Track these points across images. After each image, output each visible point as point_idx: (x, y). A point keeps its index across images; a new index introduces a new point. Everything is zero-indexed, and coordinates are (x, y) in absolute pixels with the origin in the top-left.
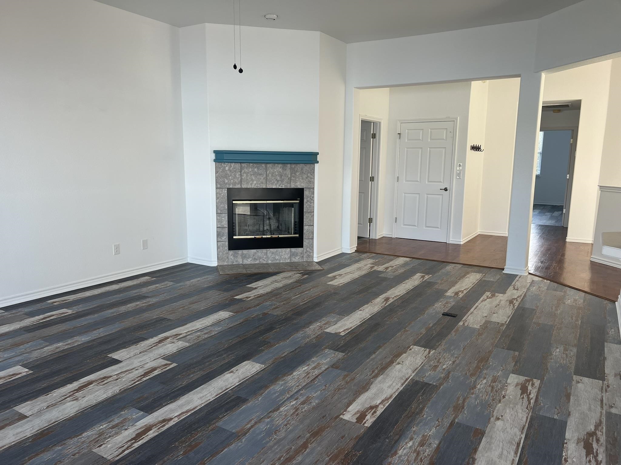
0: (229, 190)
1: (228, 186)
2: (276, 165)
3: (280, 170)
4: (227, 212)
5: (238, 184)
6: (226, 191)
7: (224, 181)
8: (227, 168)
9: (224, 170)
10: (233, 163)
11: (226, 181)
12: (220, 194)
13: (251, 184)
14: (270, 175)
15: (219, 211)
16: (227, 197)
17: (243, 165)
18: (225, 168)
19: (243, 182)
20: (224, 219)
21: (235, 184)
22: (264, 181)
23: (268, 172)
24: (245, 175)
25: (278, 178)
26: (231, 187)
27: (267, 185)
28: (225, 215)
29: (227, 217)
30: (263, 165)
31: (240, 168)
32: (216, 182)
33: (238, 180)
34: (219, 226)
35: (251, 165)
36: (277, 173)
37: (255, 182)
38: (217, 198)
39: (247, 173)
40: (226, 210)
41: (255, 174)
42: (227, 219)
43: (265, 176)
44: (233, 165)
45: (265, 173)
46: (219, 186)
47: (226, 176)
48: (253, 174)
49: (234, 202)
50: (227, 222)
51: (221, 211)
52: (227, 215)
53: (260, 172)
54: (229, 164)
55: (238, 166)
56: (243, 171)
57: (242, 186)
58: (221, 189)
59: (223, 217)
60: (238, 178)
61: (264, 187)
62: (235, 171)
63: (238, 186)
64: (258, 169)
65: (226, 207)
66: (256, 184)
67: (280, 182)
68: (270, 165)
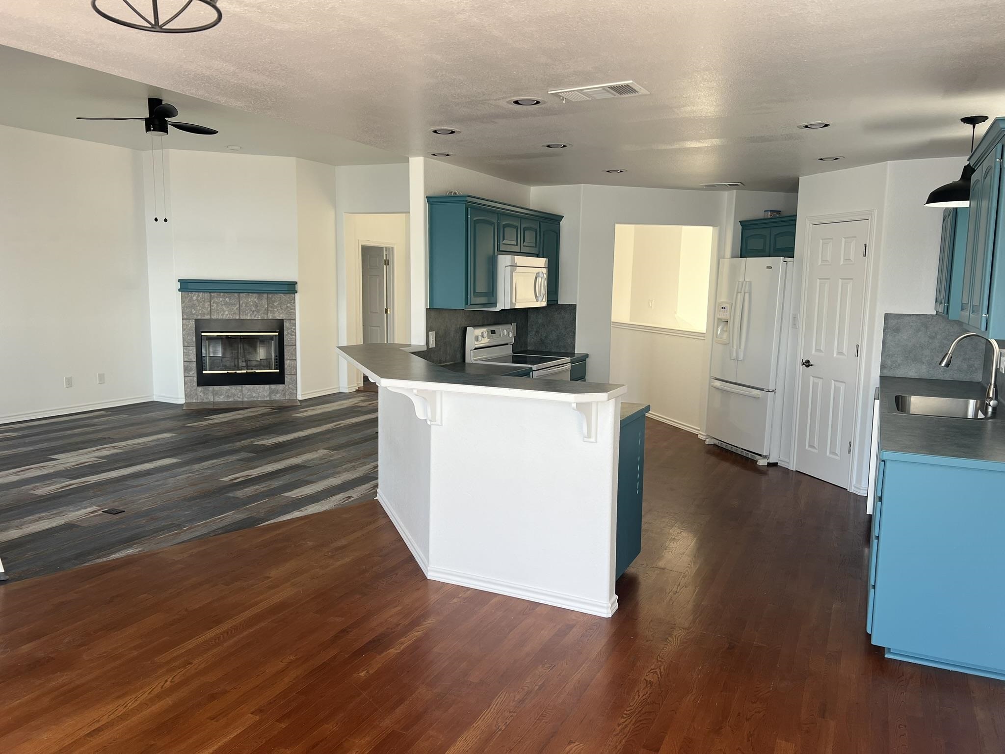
0: (197, 321)
1: (195, 317)
2: (251, 294)
3: (255, 300)
4: (194, 345)
5: (207, 314)
6: (194, 323)
7: (191, 312)
8: (194, 298)
9: (191, 300)
10: (202, 293)
11: (194, 312)
12: (187, 325)
13: (222, 315)
14: (244, 305)
15: (186, 344)
16: (194, 329)
17: (212, 294)
18: (192, 297)
19: (212, 313)
20: (191, 352)
21: (204, 314)
22: (237, 312)
23: (241, 302)
24: (215, 305)
25: (254, 309)
26: (199, 317)
27: (241, 316)
28: (193, 347)
29: (195, 350)
30: (236, 295)
31: (209, 298)
32: (183, 313)
33: (207, 310)
34: (186, 359)
35: (222, 294)
36: (251, 303)
37: (227, 313)
38: (183, 330)
39: (217, 303)
40: (193, 342)
41: (226, 304)
42: (195, 352)
43: (238, 306)
44: (201, 294)
45: (238, 302)
46: (185, 317)
47: (194, 306)
48: (224, 304)
49: (203, 334)
50: (195, 355)
51: (188, 343)
52: (195, 348)
53: (232, 301)
54: (197, 293)
55: (207, 295)
56: (213, 301)
57: (212, 316)
58: (188, 320)
59: (190, 351)
60: (208, 308)
61: (237, 318)
62: (203, 301)
63: (208, 317)
64: (230, 299)
65: (194, 340)
66: (227, 315)
67: (255, 313)
68: (244, 295)
